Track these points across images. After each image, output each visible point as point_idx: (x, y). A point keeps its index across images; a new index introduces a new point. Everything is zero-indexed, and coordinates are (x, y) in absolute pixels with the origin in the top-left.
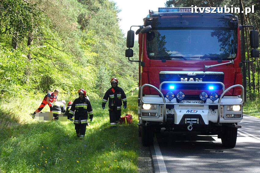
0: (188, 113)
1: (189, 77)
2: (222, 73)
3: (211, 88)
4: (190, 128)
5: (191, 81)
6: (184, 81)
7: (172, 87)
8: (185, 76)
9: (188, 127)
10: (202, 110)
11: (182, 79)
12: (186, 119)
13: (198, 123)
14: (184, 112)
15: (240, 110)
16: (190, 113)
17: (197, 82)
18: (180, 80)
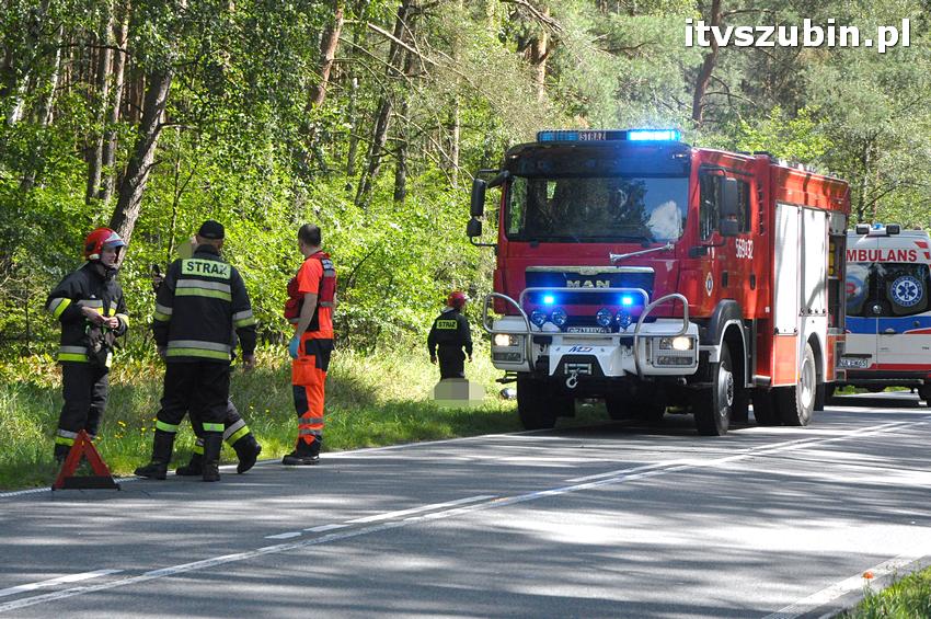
0: (571, 353)
1: (583, 278)
2: (651, 269)
3: (627, 301)
4: (572, 383)
5: (589, 287)
6: (573, 287)
7: (549, 300)
8: (575, 276)
9: (569, 380)
10: (600, 348)
11: (569, 282)
12: (566, 365)
13: (590, 372)
14: (566, 350)
15: (691, 348)
16: (576, 353)
17: (598, 289)
18: (565, 286)
